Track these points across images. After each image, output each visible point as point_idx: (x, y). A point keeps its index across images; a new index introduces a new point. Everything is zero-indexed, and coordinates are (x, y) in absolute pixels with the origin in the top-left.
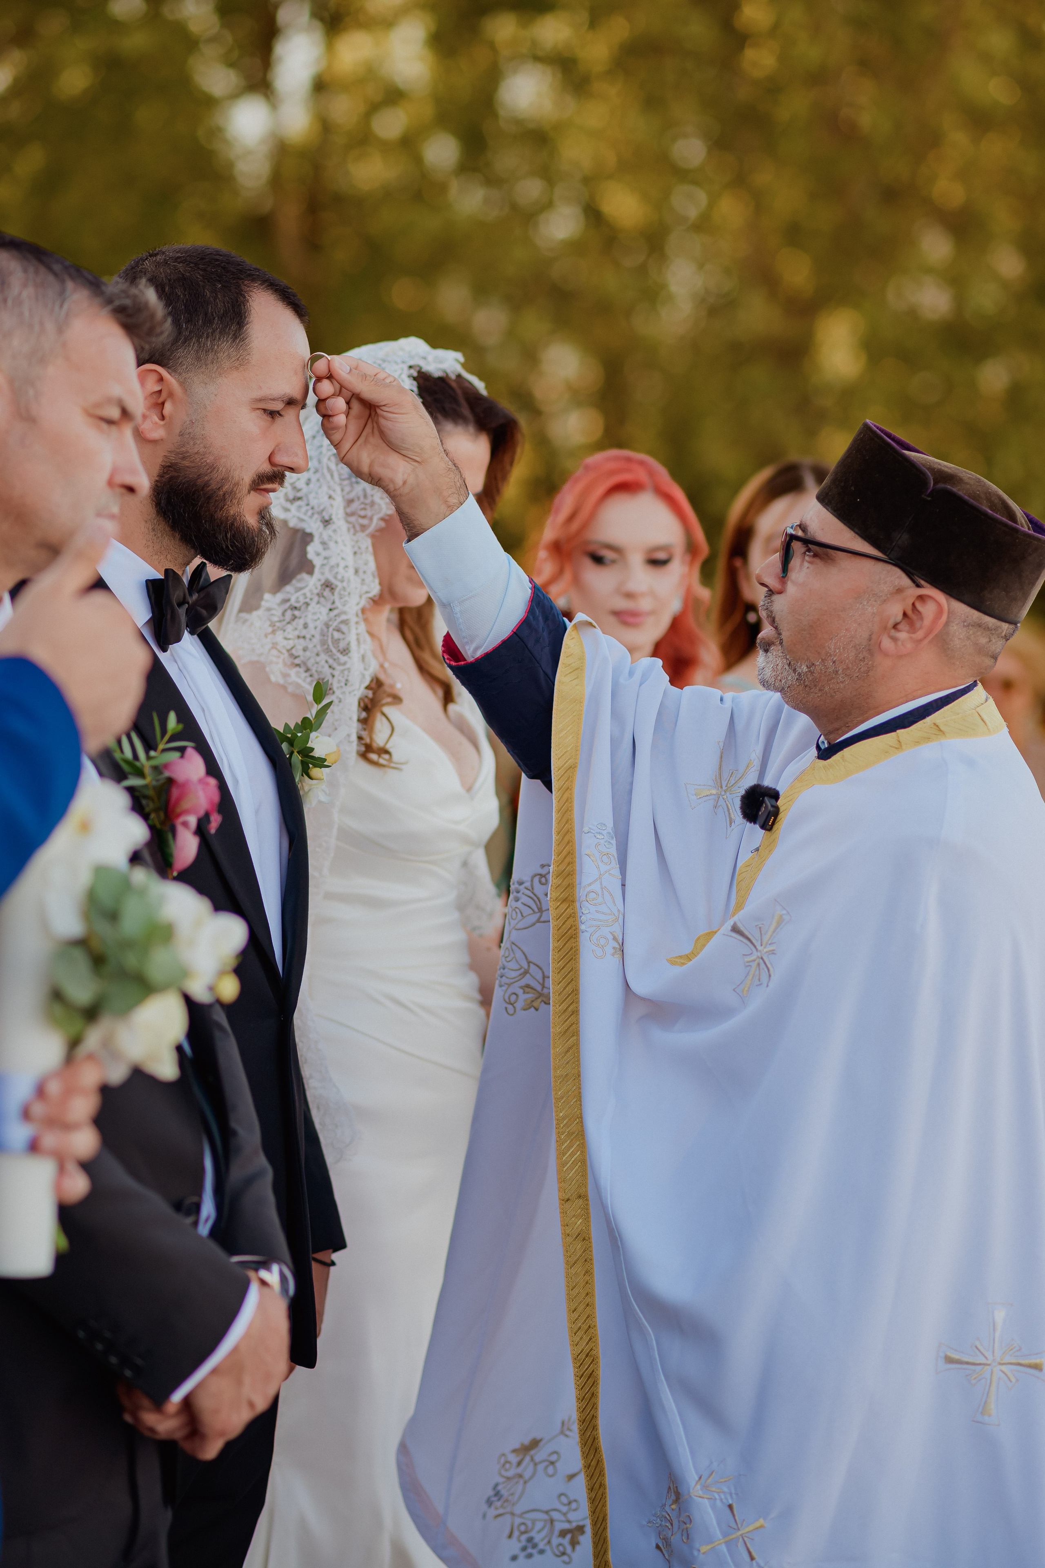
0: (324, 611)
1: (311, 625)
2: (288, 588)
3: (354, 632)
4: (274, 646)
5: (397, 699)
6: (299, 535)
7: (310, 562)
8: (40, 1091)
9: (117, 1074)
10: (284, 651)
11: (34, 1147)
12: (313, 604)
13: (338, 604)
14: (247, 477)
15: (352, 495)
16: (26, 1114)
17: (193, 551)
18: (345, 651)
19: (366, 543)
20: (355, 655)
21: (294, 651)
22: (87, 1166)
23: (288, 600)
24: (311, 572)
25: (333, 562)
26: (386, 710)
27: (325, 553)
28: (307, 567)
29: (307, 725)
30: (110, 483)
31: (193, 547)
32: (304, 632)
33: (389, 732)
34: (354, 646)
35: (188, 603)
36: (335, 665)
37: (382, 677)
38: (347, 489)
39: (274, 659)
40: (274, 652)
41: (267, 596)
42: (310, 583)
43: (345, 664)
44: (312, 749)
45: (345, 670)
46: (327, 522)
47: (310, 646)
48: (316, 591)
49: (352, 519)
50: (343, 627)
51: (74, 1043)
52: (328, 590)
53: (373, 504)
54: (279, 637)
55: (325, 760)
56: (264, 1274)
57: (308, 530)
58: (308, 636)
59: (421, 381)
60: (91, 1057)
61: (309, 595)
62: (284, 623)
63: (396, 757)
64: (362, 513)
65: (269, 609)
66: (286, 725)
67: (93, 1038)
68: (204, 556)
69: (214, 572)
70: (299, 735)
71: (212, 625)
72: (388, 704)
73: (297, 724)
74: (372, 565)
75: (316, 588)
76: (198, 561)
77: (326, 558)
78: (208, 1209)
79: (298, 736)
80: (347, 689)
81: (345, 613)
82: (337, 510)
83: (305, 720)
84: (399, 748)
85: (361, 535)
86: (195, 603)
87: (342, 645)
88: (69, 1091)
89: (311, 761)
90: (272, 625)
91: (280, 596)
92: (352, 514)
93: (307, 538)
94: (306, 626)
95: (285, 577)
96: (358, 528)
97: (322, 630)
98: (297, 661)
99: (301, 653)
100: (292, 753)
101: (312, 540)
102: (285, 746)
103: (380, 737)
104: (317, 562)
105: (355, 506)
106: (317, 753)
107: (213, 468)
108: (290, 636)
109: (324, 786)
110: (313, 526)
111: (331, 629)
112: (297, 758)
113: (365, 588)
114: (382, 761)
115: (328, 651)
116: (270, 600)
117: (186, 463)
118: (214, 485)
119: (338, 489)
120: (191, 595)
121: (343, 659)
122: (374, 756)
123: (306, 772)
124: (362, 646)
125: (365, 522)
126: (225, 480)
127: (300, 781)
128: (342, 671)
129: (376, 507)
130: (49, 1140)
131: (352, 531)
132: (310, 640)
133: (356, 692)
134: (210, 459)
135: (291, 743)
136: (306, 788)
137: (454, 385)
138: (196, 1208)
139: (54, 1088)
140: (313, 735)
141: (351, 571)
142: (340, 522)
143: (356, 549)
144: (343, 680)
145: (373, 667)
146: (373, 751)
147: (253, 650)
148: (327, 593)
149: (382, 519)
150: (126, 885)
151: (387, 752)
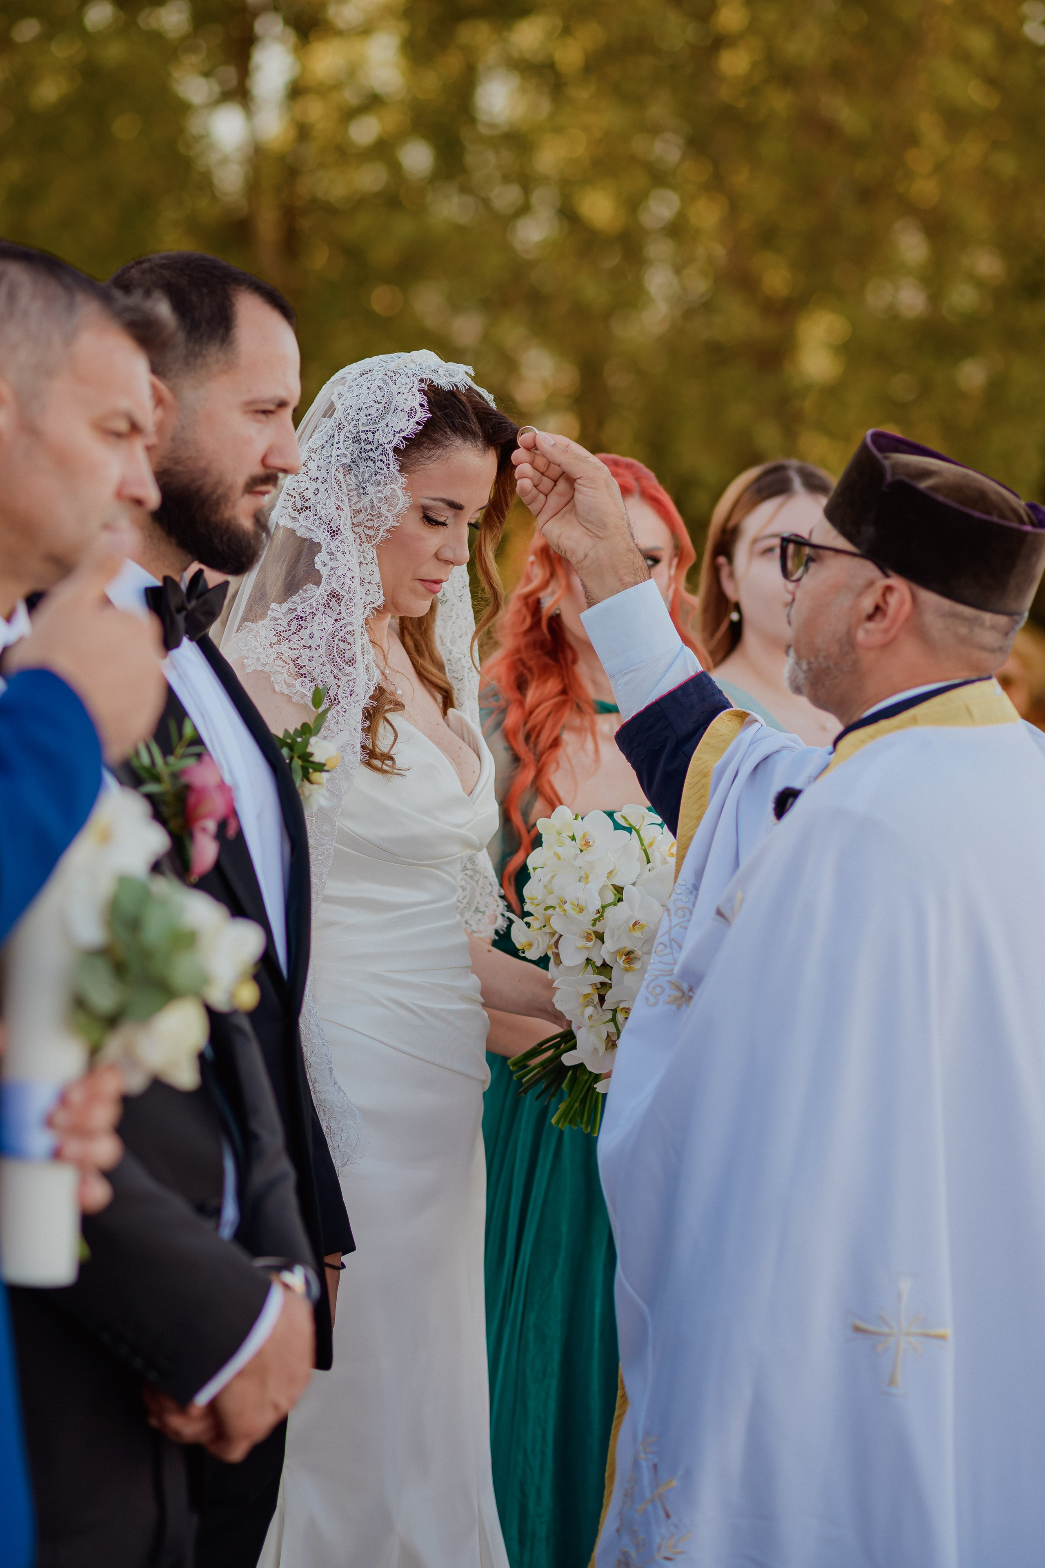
0: (331, 621)
1: (317, 635)
2: (295, 598)
3: (360, 642)
4: (280, 655)
5: (399, 706)
6: (307, 544)
7: (318, 571)
8: (63, 1100)
9: (136, 1083)
10: (290, 661)
11: (57, 1155)
12: (319, 614)
13: (344, 614)
14: (241, 480)
15: (358, 506)
16: (49, 1122)
17: (190, 557)
18: (351, 662)
19: (371, 553)
20: (360, 665)
21: (299, 661)
22: (109, 1175)
23: (295, 610)
24: (318, 583)
25: (340, 572)
26: (389, 716)
27: (332, 564)
28: (316, 578)
29: (306, 730)
30: (119, 495)
31: (190, 552)
32: (310, 642)
33: (393, 738)
34: (359, 656)
35: (186, 609)
36: (340, 675)
37: (384, 686)
38: (355, 499)
39: (279, 669)
40: (279, 662)
41: (273, 606)
42: (316, 593)
43: (350, 674)
44: (311, 755)
45: (350, 680)
46: (334, 533)
47: (316, 656)
48: (322, 602)
49: (359, 530)
50: (349, 638)
51: (94, 1052)
52: (334, 600)
53: (380, 515)
54: (284, 647)
55: (324, 765)
56: (287, 1277)
57: (316, 540)
58: (314, 646)
59: (431, 395)
60: (112, 1067)
61: (314, 605)
62: (290, 633)
63: (399, 762)
64: (369, 524)
65: (275, 619)
66: (286, 731)
67: (114, 1046)
68: (201, 561)
69: (213, 578)
70: (299, 740)
71: (213, 632)
72: (390, 710)
73: (296, 730)
74: (377, 576)
75: (323, 599)
76: (195, 567)
77: (332, 569)
78: (230, 1212)
79: (297, 741)
80: (354, 698)
81: (351, 624)
82: (345, 520)
83: (305, 726)
84: (403, 755)
85: (367, 546)
86: (194, 610)
87: (348, 655)
88: (92, 1098)
89: (310, 766)
90: (278, 634)
91: (286, 606)
92: (359, 525)
93: (314, 547)
94: (311, 636)
95: (291, 587)
96: (364, 539)
97: (328, 640)
98: (302, 671)
99: (307, 663)
100: (291, 759)
101: (320, 551)
102: (285, 751)
103: (383, 744)
104: (324, 572)
105: (362, 516)
106: (317, 758)
107: (205, 472)
108: (296, 646)
109: (323, 791)
110: (320, 536)
111: (336, 640)
112: (297, 763)
113: (369, 598)
114: (385, 767)
115: (334, 662)
116: (277, 610)
117: (179, 468)
118: (207, 489)
119: (346, 499)
120: (189, 600)
121: (348, 669)
122: (377, 763)
123: (306, 777)
124: (366, 656)
125: (371, 533)
126: (218, 483)
127: (301, 786)
128: (348, 682)
129: (383, 518)
130: (73, 1147)
131: (358, 541)
132: (316, 649)
133: (361, 703)
134: (202, 464)
135: (291, 748)
136: (307, 793)
137: (464, 399)
138: (217, 1212)
139: (77, 1097)
140: (313, 740)
141: (357, 581)
142: (347, 533)
143: (362, 559)
144: (349, 690)
145: (377, 677)
146: (376, 758)
147: (258, 659)
148: (333, 603)
149: (388, 531)
150: (145, 896)
151: (391, 758)
